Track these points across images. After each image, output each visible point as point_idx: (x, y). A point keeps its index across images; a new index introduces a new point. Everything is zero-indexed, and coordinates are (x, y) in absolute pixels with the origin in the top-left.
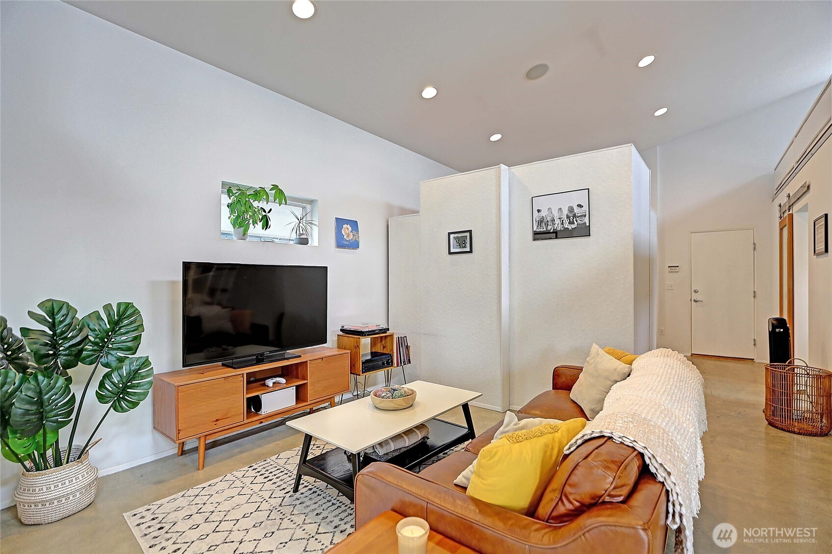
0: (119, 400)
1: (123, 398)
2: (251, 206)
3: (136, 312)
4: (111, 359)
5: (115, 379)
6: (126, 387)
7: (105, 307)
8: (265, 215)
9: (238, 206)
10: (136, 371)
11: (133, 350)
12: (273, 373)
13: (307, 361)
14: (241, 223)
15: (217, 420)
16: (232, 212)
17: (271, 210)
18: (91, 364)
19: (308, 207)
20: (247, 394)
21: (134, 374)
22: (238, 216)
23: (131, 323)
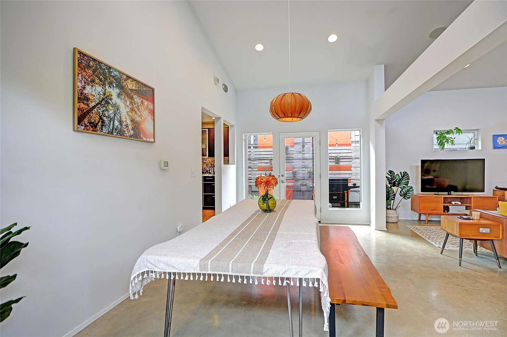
0: (405, 196)
1: (406, 196)
2: (445, 137)
3: (408, 174)
4: (401, 186)
5: (404, 190)
6: (406, 193)
7: (401, 173)
8: (452, 140)
9: (440, 138)
10: (409, 189)
11: (407, 185)
12: (456, 199)
13: (471, 197)
14: (441, 144)
15: (432, 210)
16: (438, 140)
17: (455, 138)
18: (397, 187)
19: (476, 132)
20: (443, 204)
21: (408, 191)
22: (440, 142)
23: (407, 177)
